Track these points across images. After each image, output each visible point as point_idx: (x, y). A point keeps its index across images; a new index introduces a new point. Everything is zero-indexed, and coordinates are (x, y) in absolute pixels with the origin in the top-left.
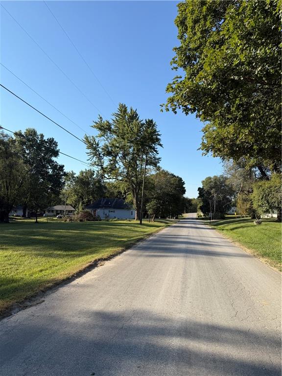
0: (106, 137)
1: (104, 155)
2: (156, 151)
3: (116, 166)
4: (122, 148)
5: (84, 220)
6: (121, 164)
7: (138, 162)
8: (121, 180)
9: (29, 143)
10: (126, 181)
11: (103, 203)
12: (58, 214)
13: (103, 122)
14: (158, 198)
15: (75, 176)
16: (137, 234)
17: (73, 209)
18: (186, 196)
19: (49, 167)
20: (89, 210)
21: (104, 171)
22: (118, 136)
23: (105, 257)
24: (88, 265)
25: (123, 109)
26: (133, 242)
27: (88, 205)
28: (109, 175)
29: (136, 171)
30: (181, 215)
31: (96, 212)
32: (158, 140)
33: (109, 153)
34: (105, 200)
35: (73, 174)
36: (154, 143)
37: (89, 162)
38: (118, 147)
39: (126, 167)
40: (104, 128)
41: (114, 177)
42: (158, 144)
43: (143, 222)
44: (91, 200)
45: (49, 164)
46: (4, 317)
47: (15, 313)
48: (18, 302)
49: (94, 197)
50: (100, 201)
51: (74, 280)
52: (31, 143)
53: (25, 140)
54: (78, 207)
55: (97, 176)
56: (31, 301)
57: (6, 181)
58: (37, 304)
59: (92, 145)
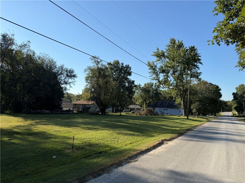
0: (161, 61)
1: (160, 73)
2: (198, 67)
3: (168, 80)
4: (173, 67)
5: (148, 114)
6: (172, 78)
7: (184, 76)
8: (172, 89)
9: (115, 69)
10: (176, 89)
11: (159, 104)
12: (132, 110)
13: (159, 51)
14: (200, 101)
15: (141, 87)
16: (186, 126)
17: (140, 108)
18: (222, 99)
19: (126, 82)
20: (150, 108)
21: (160, 83)
22: (170, 60)
23: (168, 138)
24: (158, 142)
25: (173, 42)
26: (184, 131)
27: (149, 105)
28: (164, 85)
29: (183, 82)
30: (219, 113)
31: (155, 110)
32: (199, 60)
33: (163, 71)
34: (161, 102)
35: (140, 86)
36: (196, 62)
37: (150, 78)
38: (170, 67)
39: (175, 80)
40: (160, 56)
41: (167, 87)
42: (199, 63)
43: (189, 118)
44: (151, 102)
45: (126, 80)
46: (119, 166)
47: (124, 165)
48: (124, 159)
49: (153, 100)
50: (157, 103)
51: (151, 150)
52: (116, 68)
53: (113, 67)
54: (143, 106)
55: (155, 86)
56: (131, 159)
57: (104, 91)
58: (135, 161)
59: (152, 67)
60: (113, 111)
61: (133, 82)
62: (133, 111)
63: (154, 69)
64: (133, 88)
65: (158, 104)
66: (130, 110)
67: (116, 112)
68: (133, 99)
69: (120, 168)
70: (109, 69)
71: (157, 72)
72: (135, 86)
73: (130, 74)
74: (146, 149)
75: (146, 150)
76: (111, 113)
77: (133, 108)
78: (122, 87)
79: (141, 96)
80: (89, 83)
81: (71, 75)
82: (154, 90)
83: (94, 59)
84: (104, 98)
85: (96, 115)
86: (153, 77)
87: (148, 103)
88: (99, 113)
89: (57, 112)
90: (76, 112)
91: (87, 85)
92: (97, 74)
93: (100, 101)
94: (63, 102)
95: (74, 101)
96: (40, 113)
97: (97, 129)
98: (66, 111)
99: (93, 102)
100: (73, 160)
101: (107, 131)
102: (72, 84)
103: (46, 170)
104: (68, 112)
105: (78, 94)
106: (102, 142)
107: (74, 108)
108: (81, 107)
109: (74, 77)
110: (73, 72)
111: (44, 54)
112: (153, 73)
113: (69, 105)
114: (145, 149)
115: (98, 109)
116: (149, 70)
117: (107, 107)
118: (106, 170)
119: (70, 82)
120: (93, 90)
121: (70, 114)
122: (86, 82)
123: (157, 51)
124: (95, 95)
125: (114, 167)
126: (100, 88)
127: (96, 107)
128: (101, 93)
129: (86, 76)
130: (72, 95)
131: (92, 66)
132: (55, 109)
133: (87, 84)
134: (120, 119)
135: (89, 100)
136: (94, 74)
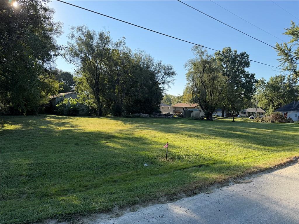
1: (297, 59)
5: (275, 121)
11: (295, 106)
15: (265, 82)
17: (264, 112)
19: (242, 77)
27: (279, 107)
31: (288, 114)
35: (263, 81)
44: (281, 103)
45: (242, 74)
46: (224, 186)
47: (231, 185)
48: (232, 178)
49: (284, 101)
50: (292, 104)
51: (276, 170)
52: (228, 59)
53: (222, 58)
54: (268, 110)
55: (288, 80)
56: (241, 179)
57: (210, 90)
58: (247, 182)
59: (283, 51)
60: (223, 116)
61: (253, 76)
62: (252, 116)
63: (287, 54)
64: (252, 85)
65: (293, 106)
66: (247, 115)
67: (227, 117)
68: (252, 100)
69: (225, 188)
70: (217, 60)
72: (256, 81)
74: (268, 167)
75: (266, 169)
76: (220, 118)
77: (252, 113)
78: (237, 84)
79: (266, 95)
80: (190, 80)
81: (169, 72)
82: (287, 86)
83: (196, 49)
84: (210, 99)
85: (199, 120)
86: (284, 66)
88: (204, 118)
89: (156, 116)
90: (176, 116)
91: (189, 83)
92: (201, 68)
93: (205, 104)
94: (161, 104)
95: (175, 103)
96: (138, 117)
97: (199, 138)
98: (165, 115)
99: (195, 105)
100: (165, 171)
101: (211, 140)
102: (171, 83)
103: (135, 178)
104: (167, 116)
105: (178, 96)
106: (204, 154)
107: (174, 111)
108: (182, 111)
109: (173, 75)
110: (171, 69)
111: (140, 51)
112: (284, 61)
113: (169, 108)
114: (265, 167)
115: (202, 114)
117: (214, 110)
118: (204, 189)
119: (169, 81)
120: (196, 89)
121: (170, 118)
122: (188, 80)
123: (292, 26)
124: (198, 95)
125: (216, 187)
126: (205, 87)
127: (200, 111)
128: (206, 93)
129: (187, 73)
130: (172, 96)
131: (194, 58)
132: (154, 113)
134: (231, 127)
135: (191, 102)
136: (197, 68)
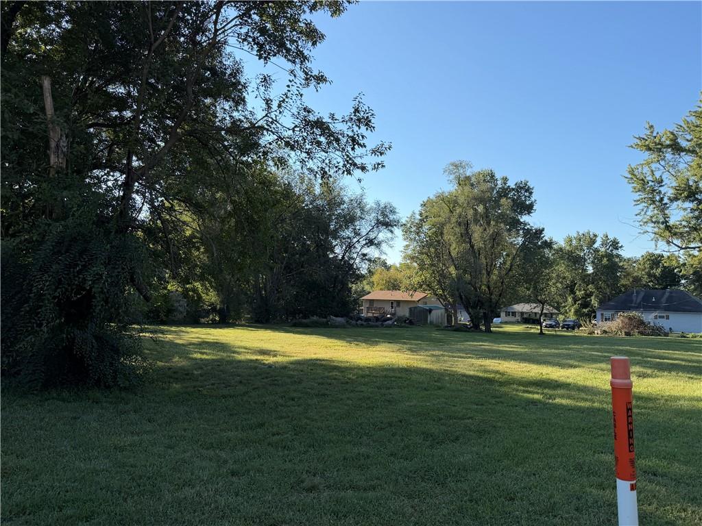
5: (632, 333)
11: (637, 299)
17: (555, 311)
50: (630, 295)
55: (604, 243)
61: (540, 232)
65: (634, 299)
66: (519, 318)
71: (662, 199)
73: (529, 209)
82: (603, 256)
83: (454, 171)
87: (583, 298)
91: (407, 246)
96: (325, 325)
98: (376, 318)
99: (422, 295)
104: (383, 322)
107: (368, 310)
108: (389, 308)
112: (646, 203)
116: (634, 194)
123: (648, 132)
127: (446, 310)
133: (408, 243)
